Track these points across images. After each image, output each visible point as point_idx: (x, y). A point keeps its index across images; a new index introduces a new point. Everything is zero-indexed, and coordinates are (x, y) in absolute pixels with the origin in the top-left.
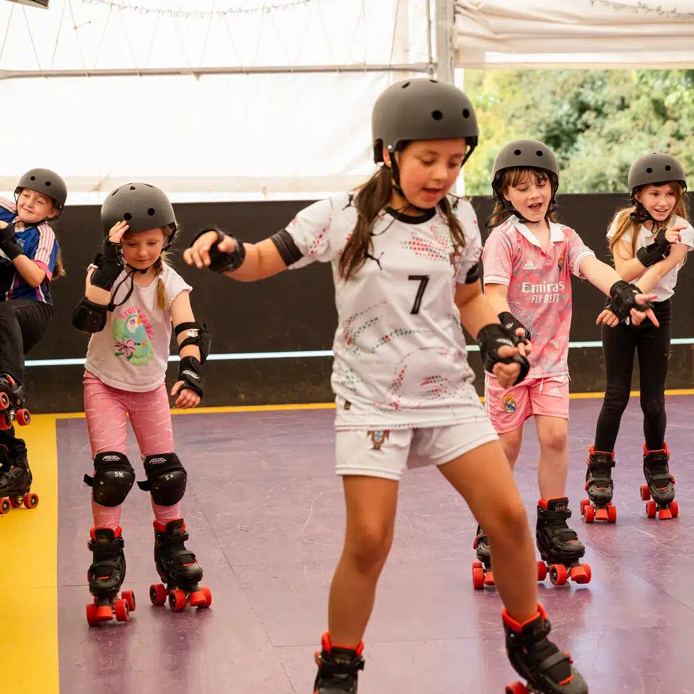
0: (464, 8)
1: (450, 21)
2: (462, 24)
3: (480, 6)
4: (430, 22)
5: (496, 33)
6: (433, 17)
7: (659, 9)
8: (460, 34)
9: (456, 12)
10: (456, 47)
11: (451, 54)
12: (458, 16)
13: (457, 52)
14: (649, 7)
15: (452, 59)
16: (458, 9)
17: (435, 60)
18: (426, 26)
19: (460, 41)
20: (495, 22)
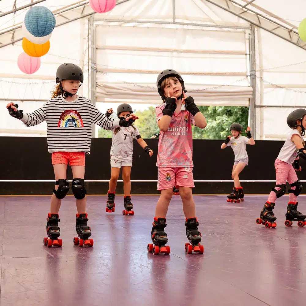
0: (99, 85)
1: (95, 89)
2: (98, 90)
3: (103, 85)
4: (89, 89)
5: (107, 93)
6: (90, 88)
7: (153, 88)
8: (97, 92)
9: (96, 86)
10: (96, 96)
11: (95, 98)
12: (97, 87)
13: (96, 98)
14: (151, 87)
15: (95, 99)
16: (97, 85)
17: (90, 100)
18: (88, 90)
19: (97, 94)
20: (107, 90)
